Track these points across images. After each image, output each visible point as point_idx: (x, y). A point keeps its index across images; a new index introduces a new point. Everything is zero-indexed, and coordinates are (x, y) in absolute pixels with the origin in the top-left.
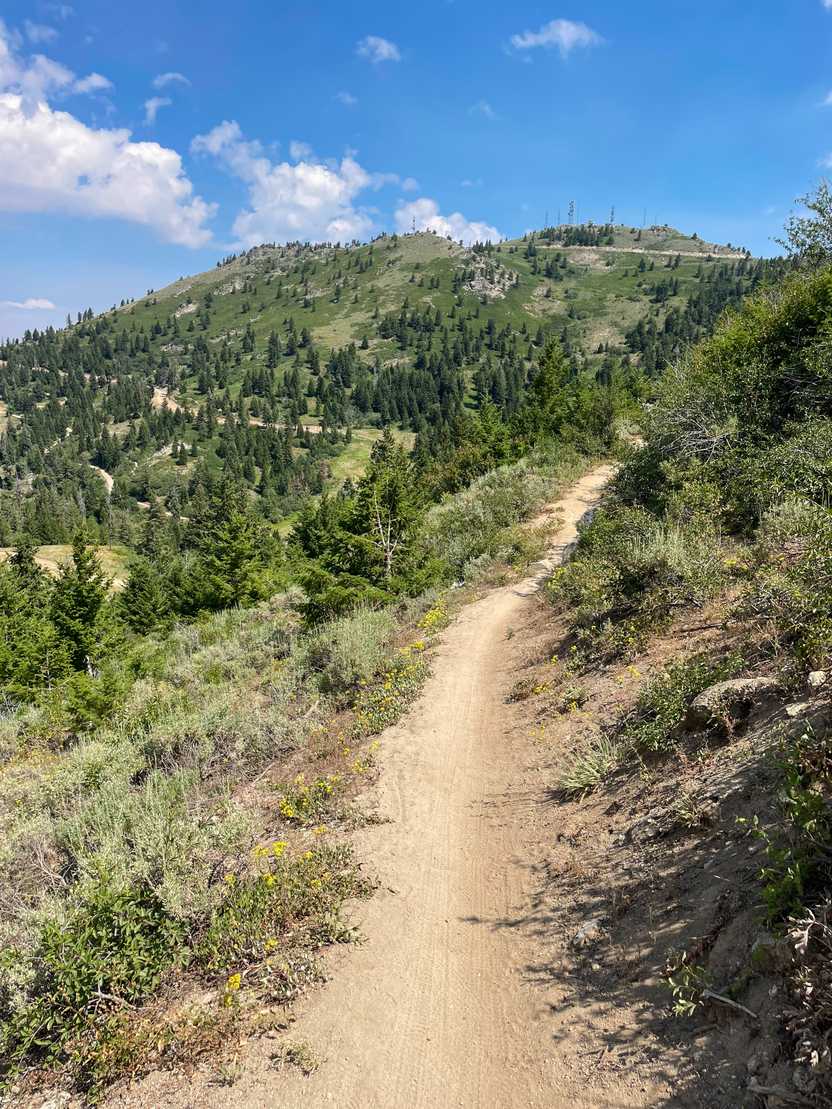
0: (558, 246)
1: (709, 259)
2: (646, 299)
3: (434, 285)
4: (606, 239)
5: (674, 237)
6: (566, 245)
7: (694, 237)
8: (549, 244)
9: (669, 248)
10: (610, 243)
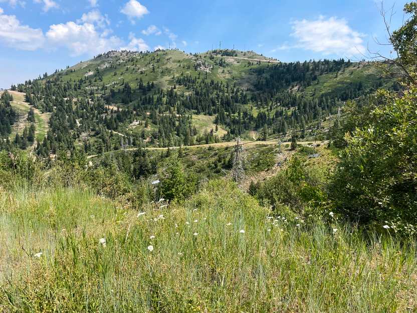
0: (219, 56)
1: (269, 62)
2: (255, 74)
3: (189, 68)
4: (235, 54)
5: (255, 55)
6: (222, 56)
7: (262, 55)
8: (216, 55)
9: (255, 58)
10: (236, 56)
